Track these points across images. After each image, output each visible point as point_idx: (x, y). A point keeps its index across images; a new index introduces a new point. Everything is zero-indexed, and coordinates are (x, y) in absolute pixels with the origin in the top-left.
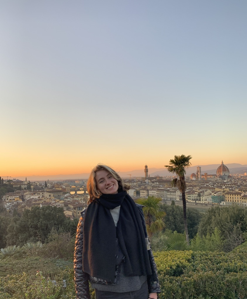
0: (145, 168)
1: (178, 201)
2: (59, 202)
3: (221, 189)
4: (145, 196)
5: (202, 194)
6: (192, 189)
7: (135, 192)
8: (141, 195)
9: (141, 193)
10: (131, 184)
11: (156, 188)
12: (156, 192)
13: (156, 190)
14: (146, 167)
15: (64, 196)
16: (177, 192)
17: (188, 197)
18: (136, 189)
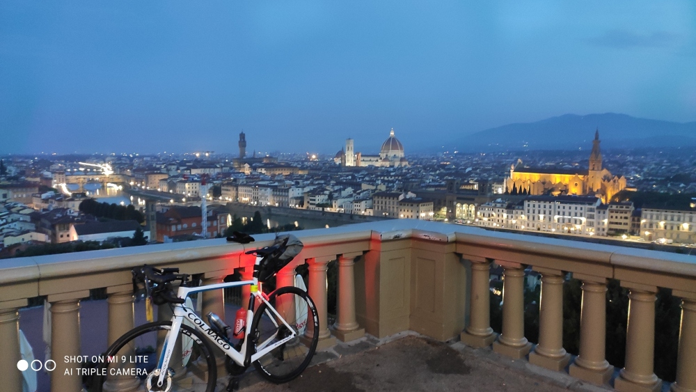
0: (241, 138)
1: (293, 208)
2: (21, 212)
3: (373, 185)
4: (231, 197)
5: (336, 195)
6: (322, 184)
7: (211, 189)
9: (222, 192)
11: (252, 182)
12: (252, 189)
13: (252, 185)
15: (40, 197)
16: (290, 190)
17: (311, 200)
18: (216, 182)
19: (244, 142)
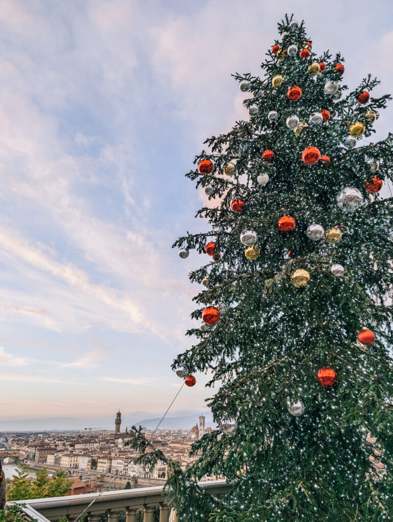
0: (117, 417)
1: (156, 479)
4: (105, 469)
6: (180, 456)
7: (89, 462)
8: (98, 468)
9: (99, 464)
10: (88, 447)
11: (124, 455)
12: (123, 462)
13: (124, 458)
14: (119, 415)
18: (93, 456)
19: (120, 420)
